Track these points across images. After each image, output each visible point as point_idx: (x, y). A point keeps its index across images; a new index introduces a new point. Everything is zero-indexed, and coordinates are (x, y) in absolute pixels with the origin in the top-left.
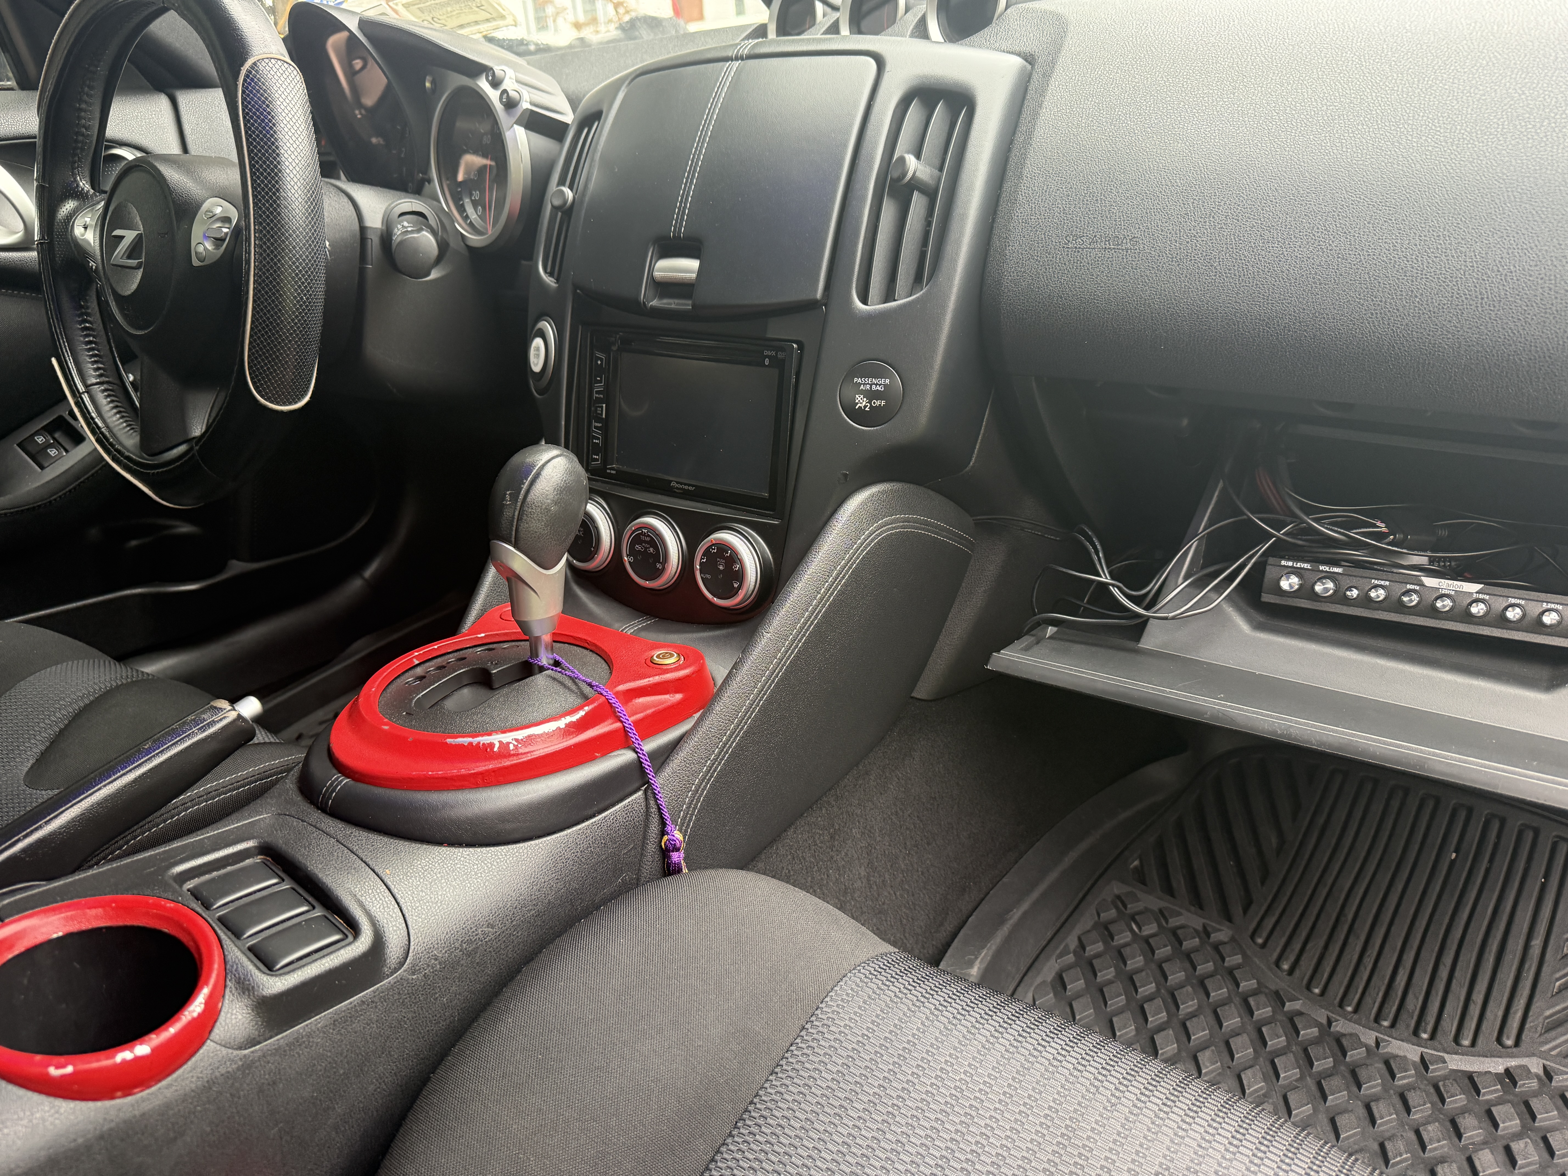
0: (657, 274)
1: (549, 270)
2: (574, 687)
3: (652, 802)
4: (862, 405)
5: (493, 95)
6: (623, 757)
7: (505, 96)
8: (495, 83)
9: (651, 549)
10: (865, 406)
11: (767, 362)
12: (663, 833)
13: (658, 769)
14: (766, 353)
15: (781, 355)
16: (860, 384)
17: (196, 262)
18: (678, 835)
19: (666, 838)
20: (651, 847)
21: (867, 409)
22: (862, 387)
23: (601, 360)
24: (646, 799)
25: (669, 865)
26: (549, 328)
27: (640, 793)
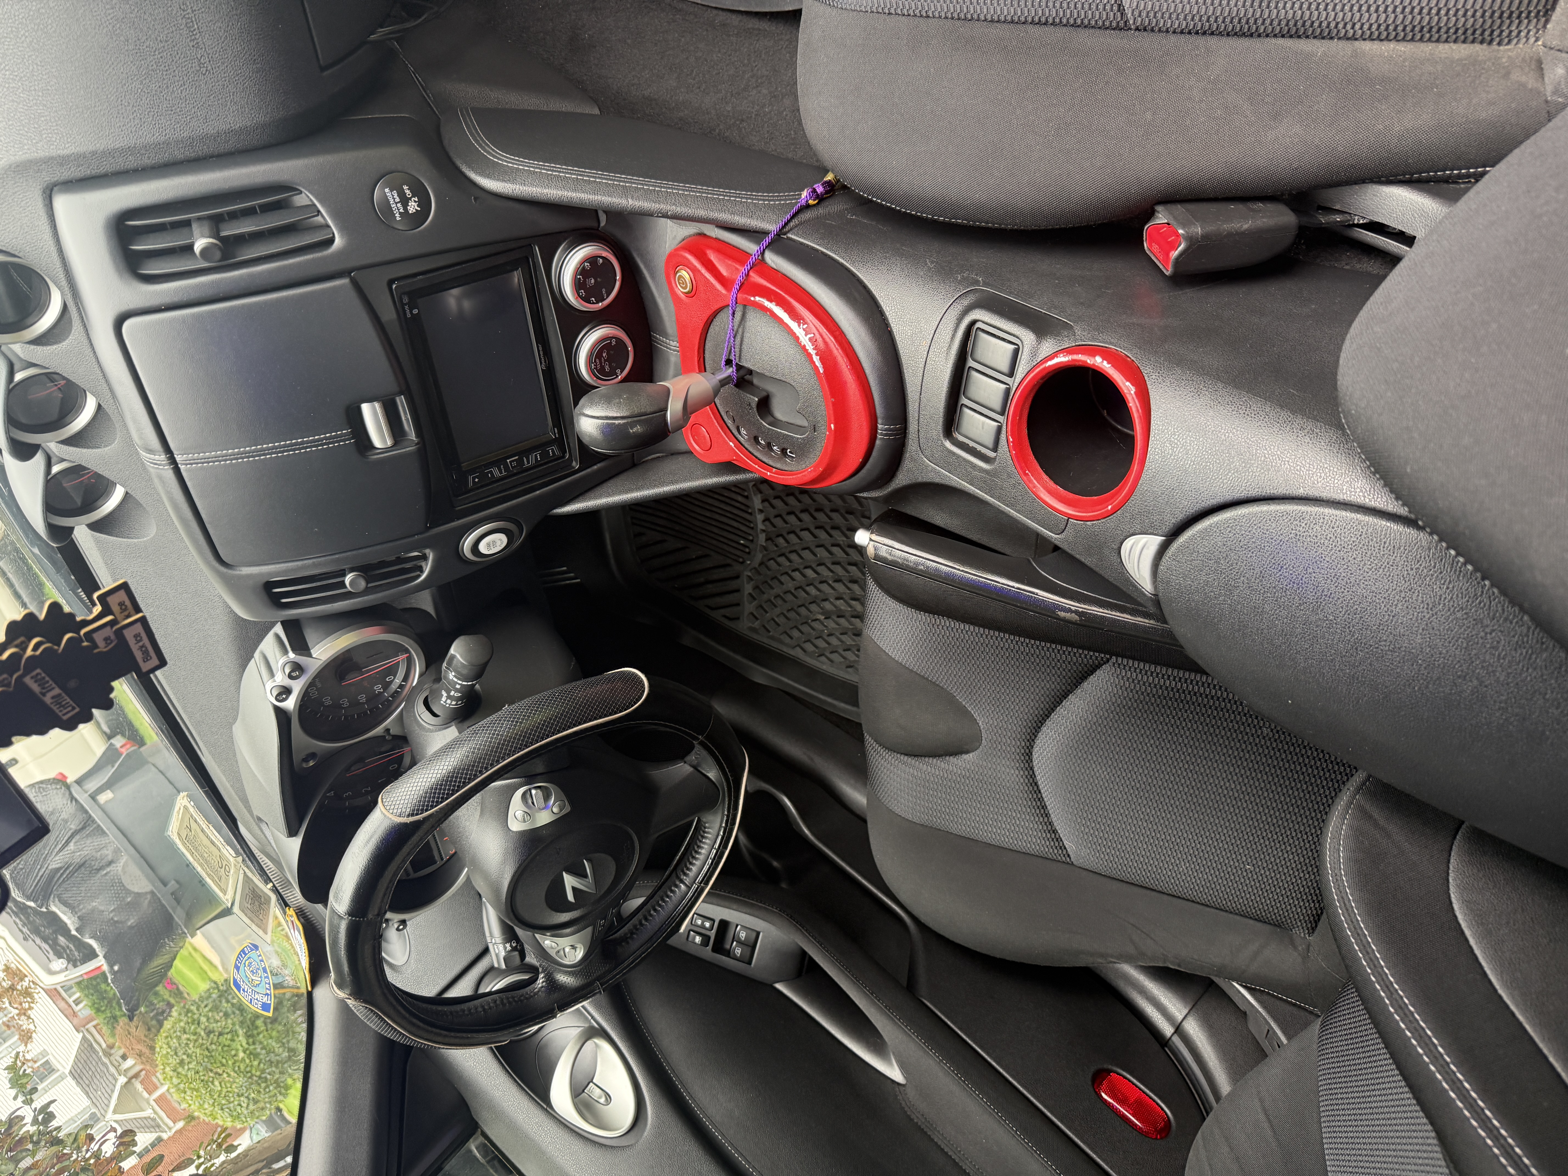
0: (389, 443)
1: (418, 573)
2: (740, 330)
3: (792, 224)
4: (416, 204)
5: (297, 687)
6: (771, 259)
7: (294, 674)
8: (286, 692)
9: (604, 355)
10: (415, 202)
11: (415, 311)
12: (808, 207)
13: (765, 233)
14: (409, 315)
15: (406, 300)
16: (400, 213)
17: (568, 809)
18: (805, 194)
19: (811, 202)
20: (821, 211)
21: (416, 199)
22: (401, 210)
23: (474, 478)
24: (791, 229)
25: (827, 192)
26: (467, 543)
27: (790, 235)
